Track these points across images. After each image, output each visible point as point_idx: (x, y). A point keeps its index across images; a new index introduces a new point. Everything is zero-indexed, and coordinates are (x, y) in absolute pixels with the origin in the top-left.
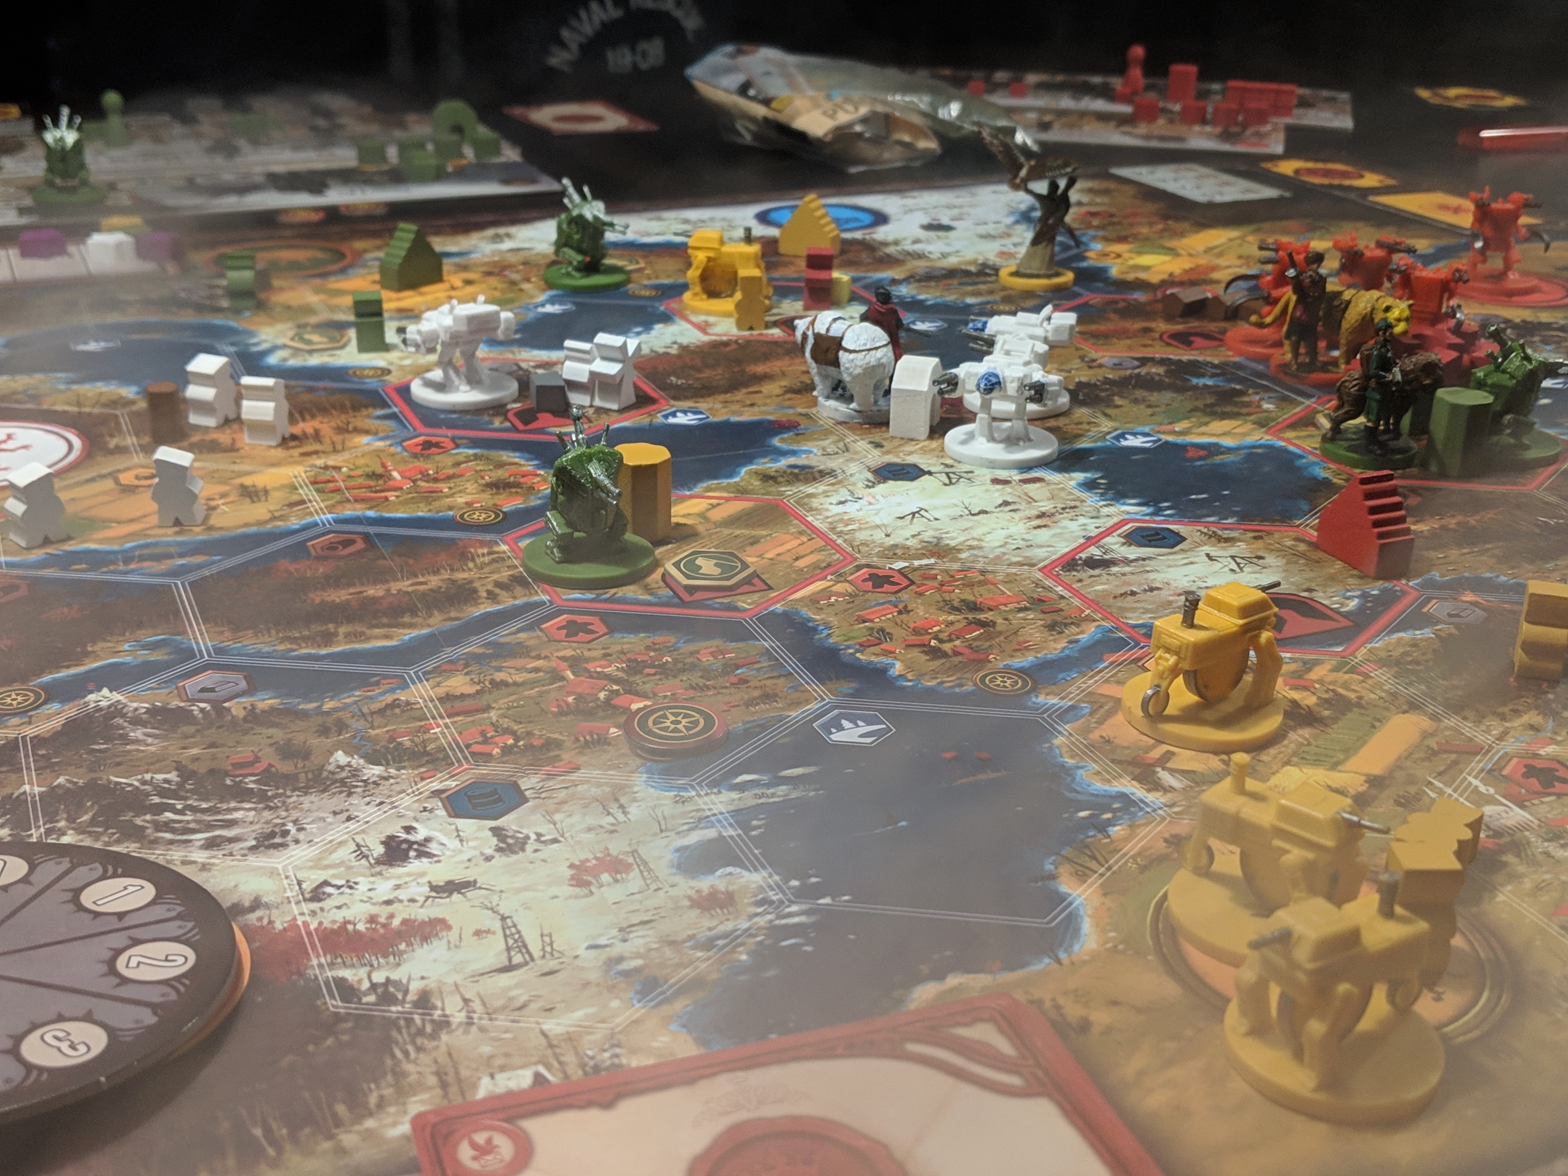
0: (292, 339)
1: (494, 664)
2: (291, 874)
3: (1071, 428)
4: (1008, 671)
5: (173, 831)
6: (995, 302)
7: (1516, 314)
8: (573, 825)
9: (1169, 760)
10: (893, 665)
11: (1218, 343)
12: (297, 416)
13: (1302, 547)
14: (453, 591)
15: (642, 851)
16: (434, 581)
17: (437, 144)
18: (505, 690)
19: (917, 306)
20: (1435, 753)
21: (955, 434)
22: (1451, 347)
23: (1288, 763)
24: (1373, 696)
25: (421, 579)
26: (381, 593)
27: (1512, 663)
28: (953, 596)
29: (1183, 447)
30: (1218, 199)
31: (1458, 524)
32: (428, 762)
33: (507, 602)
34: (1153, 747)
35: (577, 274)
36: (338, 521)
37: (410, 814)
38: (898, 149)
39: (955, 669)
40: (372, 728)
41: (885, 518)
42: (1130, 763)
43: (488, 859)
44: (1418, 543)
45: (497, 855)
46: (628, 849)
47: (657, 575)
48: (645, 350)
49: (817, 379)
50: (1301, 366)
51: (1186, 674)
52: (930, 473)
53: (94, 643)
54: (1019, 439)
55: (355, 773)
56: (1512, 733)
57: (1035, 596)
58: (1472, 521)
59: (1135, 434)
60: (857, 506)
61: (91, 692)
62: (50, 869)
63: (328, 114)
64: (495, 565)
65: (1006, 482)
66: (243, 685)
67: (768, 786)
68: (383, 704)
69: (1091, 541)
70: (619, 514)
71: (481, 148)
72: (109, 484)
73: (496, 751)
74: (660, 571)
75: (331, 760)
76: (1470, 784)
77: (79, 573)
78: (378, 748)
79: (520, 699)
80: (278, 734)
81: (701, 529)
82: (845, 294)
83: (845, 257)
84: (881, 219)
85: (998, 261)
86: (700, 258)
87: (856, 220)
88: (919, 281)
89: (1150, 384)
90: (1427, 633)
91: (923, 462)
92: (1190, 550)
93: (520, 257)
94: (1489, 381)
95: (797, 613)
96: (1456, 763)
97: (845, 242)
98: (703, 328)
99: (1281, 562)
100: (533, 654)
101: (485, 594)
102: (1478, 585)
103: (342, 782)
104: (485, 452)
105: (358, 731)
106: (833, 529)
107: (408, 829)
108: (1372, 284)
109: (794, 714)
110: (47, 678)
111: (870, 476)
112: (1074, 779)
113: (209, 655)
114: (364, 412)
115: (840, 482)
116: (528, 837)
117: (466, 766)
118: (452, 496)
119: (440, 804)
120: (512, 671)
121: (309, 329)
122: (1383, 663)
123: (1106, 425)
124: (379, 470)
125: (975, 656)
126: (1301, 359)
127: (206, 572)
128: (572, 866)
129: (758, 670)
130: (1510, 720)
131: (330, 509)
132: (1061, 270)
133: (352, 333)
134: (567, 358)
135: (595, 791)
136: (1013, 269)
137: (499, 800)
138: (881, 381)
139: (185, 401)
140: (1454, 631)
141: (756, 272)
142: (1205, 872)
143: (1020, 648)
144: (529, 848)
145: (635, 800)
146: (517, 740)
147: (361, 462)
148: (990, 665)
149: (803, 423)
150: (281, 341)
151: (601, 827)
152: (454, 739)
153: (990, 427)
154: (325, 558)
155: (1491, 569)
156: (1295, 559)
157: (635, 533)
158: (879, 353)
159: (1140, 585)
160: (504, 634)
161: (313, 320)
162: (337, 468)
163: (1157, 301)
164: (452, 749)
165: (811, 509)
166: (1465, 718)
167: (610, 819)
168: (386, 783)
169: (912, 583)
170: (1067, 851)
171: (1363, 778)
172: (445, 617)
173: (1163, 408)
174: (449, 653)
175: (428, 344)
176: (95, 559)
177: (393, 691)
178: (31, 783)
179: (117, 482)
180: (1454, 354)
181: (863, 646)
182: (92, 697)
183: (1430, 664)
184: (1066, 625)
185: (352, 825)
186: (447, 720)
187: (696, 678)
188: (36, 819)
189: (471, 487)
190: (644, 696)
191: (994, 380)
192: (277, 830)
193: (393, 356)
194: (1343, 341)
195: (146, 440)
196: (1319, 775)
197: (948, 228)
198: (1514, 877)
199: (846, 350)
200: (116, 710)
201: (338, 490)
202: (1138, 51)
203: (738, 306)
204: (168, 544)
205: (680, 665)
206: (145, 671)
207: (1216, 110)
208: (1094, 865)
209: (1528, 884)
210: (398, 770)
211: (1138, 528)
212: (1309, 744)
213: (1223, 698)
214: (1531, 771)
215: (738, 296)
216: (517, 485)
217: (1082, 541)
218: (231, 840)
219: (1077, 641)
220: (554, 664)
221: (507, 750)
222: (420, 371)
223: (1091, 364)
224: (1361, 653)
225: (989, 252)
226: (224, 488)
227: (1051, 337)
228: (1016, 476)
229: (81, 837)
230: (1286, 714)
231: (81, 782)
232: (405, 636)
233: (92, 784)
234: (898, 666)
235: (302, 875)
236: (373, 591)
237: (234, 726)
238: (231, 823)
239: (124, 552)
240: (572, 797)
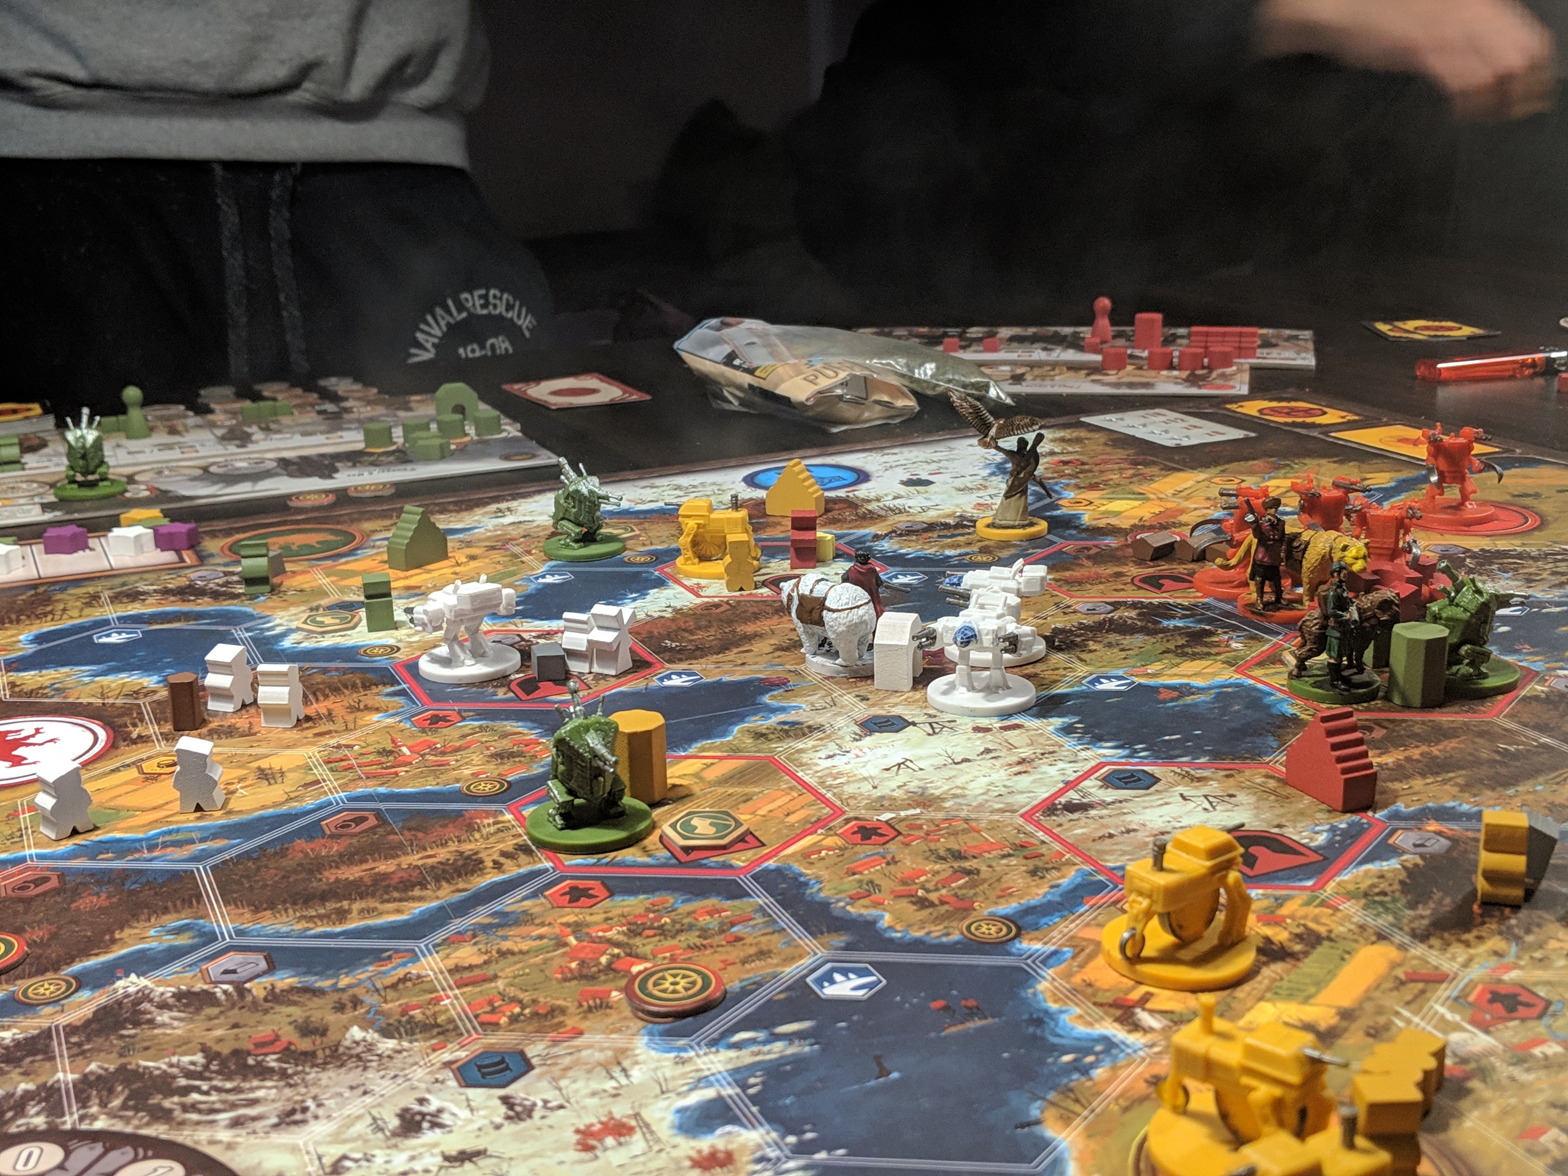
0: (305, 622)
1: (500, 933)
2: (311, 1149)
3: (1049, 675)
4: (993, 918)
5: (200, 1111)
6: (974, 553)
7: (1476, 543)
8: (577, 1091)
9: (1147, 1001)
10: (882, 917)
11: (1187, 585)
12: (311, 697)
13: (1272, 784)
14: (460, 863)
15: (645, 1114)
16: (443, 854)
17: (439, 423)
18: (511, 959)
19: (897, 560)
20: (1402, 983)
21: (937, 685)
22: (1410, 581)
23: (1261, 999)
24: (1342, 929)
25: (430, 853)
26: (392, 868)
27: (1475, 890)
28: (938, 845)
29: (1155, 689)
30: (1185, 442)
31: (1422, 754)
32: (439, 1034)
33: (512, 870)
34: (1132, 989)
35: (576, 545)
36: (351, 799)
37: (423, 1086)
38: (878, 408)
39: (940, 919)
40: (386, 1002)
41: (871, 770)
42: (1111, 1006)
43: (498, 1127)
44: (1382, 775)
45: (506, 1123)
46: (631, 1112)
47: (654, 837)
48: (641, 616)
49: (804, 638)
50: (1266, 605)
51: (1161, 916)
52: (914, 724)
53: (122, 929)
54: (998, 687)
55: (370, 1047)
56: (1477, 960)
57: (1017, 842)
58: (1435, 750)
59: (1109, 678)
60: (845, 759)
61: (120, 978)
62: (84, 1154)
63: (335, 398)
64: (501, 835)
65: (987, 730)
66: (263, 965)
67: (765, 1043)
68: (395, 979)
69: (1070, 785)
70: (616, 779)
71: (482, 426)
72: (133, 773)
73: (504, 1020)
74: (657, 833)
75: (348, 1036)
76: (1436, 1013)
77: (106, 863)
78: (391, 1021)
79: (523, 968)
80: (296, 1012)
81: (696, 789)
82: (830, 553)
83: (830, 515)
84: (862, 476)
85: (976, 513)
86: (691, 524)
87: (840, 478)
88: (901, 535)
89: (1124, 628)
90: (1392, 865)
91: (907, 713)
92: (1166, 790)
93: (521, 530)
94: (1444, 615)
95: (790, 868)
96: (1423, 992)
97: (828, 501)
98: (694, 591)
99: (1252, 799)
100: (537, 921)
101: (491, 864)
102: (1442, 814)
103: (358, 1057)
104: (490, 723)
105: (372, 1006)
106: (822, 783)
107: (422, 1101)
108: (1331, 523)
109: (788, 970)
110: (77, 967)
111: (857, 729)
112: (1057, 1024)
113: (231, 937)
114: (375, 690)
115: (829, 736)
116: (534, 1105)
117: (475, 1036)
118: (458, 768)
119: (451, 1075)
120: (518, 939)
121: (321, 611)
122: (1350, 896)
123: (1082, 670)
124: (389, 746)
125: (960, 904)
126: (1266, 598)
127: (226, 856)
128: (578, 1131)
129: (754, 926)
130: (1475, 947)
131: (343, 787)
132: (1035, 520)
133: (363, 613)
134: (567, 629)
135: (599, 1056)
136: (989, 521)
137: (507, 1068)
138: (864, 637)
139: (203, 688)
140: (1420, 862)
141: (744, 537)
142: (1183, 1111)
143: (1005, 894)
144: (537, 1114)
145: (637, 1063)
146: (523, 1008)
147: (372, 739)
148: (974, 913)
149: (793, 680)
150: (294, 625)
151: (605, 1091)
152: (463, 1010)
153: (969, 677)
154: (340, 836)
155: (1454, 798)
156: (1265, 795)
157: (633, 796)
158: (861, 611)
159: (1117, 827)
160: (509, 903)
161: (325, 602)
162: (350, 747)
163: (1127, 546)
164: (461, 1020)
165: (801, 765)
166: (1431, 947)
167: (613, 1084)
168: (400, 1056)
169: (899, 833)
170: (1052, 1096)
171: (1333, 1011)
172: (453, 888)
173: (1137, 651)
174: (458, 924)
175: (434, 622)
176: (122, 848)
177: (404, 964)
178: (65, 1071)
179: (141, 771)
180: (1413, 588)
181: (854, 899)
182: (120, 984)
183: (1397, 894)
184: (1047, 870)
185: (368, 1099)
186: (457, 991)
187: (693, 938)
188: (70, 1106)
189: (476, 758)
190: (645, 959)
191: (970, 634)
192: (297, 1107)
193: (401, 633)
194: (1305, 580)
195: (168, 727)
196: (1293, 1011)
197: (928, 483)
198: (1480, 1103)
199: (830, 610)
200: (144, 996)
201: (350, 768)
202: (1104, 303)
203: (728, 569)
204: (190, 830)
205: (678, 926)
206: (172, 955)
207: (1182, 355)
208: (1077, 1108)
209: (1494, 1109)
210: (411, 1042)
211: (1115, 771)
212: (1282, 979)
213: (1198, 937)
214: (1496, 997)
215: (728, 559)
216: (520, 754)
217: (1061, 785)
218: (254, 1119)
219: (1057, 886)
220: (557, 930)
221: (514, 1019)
222: (428, 647)
223: (1067, 610)
224: (1331, 887)
225: (966, 504)
226: (242, 772)
227: (1023, 589)
228: (996, 723)
229: (113, 1121)
230: (1260, 951)
231: (112, 1068)
232: (415, 909)
233: (122, 1069)
234: (887, 917)
235: (321, 1150)
236: (385, 867)
237: (255, 1006)
238: (254, 1102)
239: (148, 839)
240: (577, 1063)
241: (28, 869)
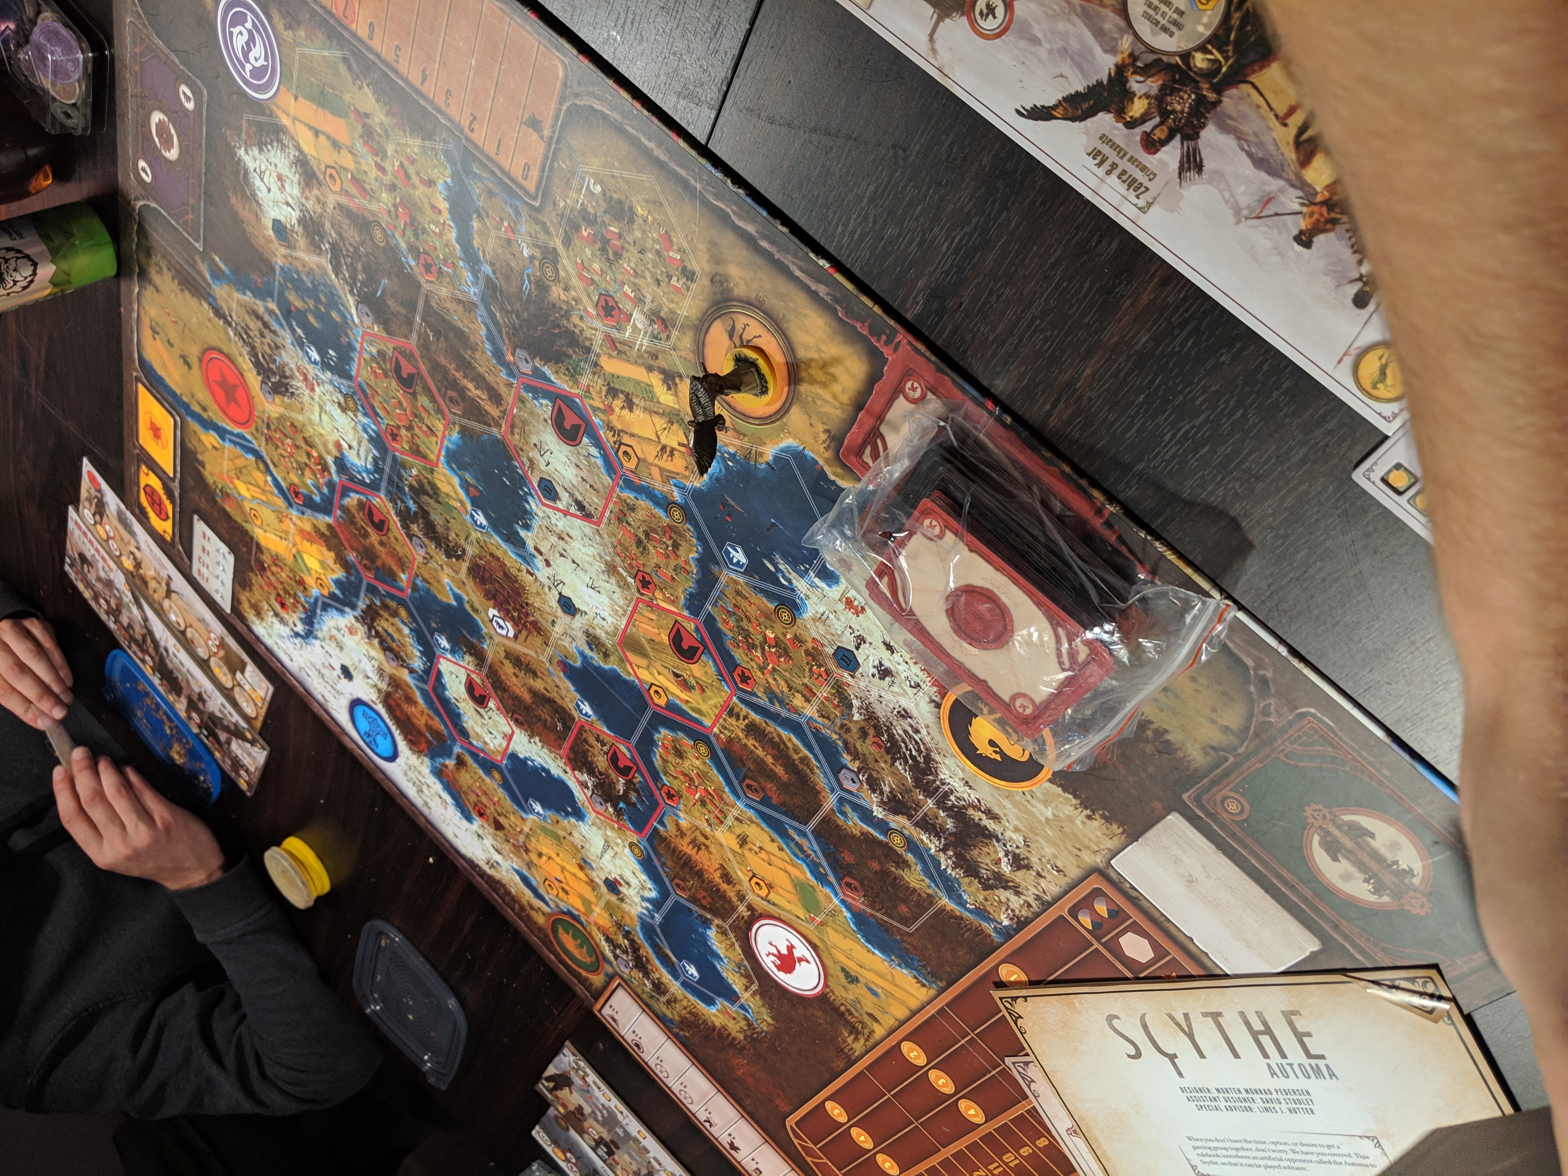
1: (781, 696)
2: (913, 699)
4: (669, 516)
8: (840, 626)
10: (692, 558)
11: (374, 509)
13: (517, 430)
14: (752, 733)
15: (837, 598)
16: (750, 742)
18: (791, 684)
20: (620, 351)
24: (599, 381)
25: (752, 747)
26: (769, 757)
28: (637, 553)
32: (841, 688)
33: (745, 710)
36: (738, 797)
37: (867, 679)
39: (681, 536)
40: (836, 716)
41: (604, 598)
43: (870, 644)
45: (867, 642)
46: (839, 603)
48: (544, 751)
52: (560, 593)
53: (855, 835)
55: (860, 708)
56: (589, 326)
57: (617, 522)
59: (475, 522)
60: (602, 613)
61: (878, 818)
64: (728, 727)
65: (547, 561)
66: (844, 771)
68: (824, 719)
69: (566, 513)
72: (773, 897)
73: (822, 669)
75: (859, 719)
76: (630, 335)
77: (825, 868)
78: (844, 708)
79: (793, 677)
80: (859, 744)
88: (404, 661)
89: (429, 527)
90: (546, 370)
91: (554, 600)
92: (547, 473)
93: (503, 846)
95: (684, 604)
96: (621, 343)
98: (510, 736)
99: (533, 436)
101: (746, 721)
103: (867, 709)
104: (661, 772)
105: (841, 720)
106: (624, 615)
107: (873, 676)
109: (741, 580)
110: (881, 838)
111: (578, 616)
113: (837, 793)
114: (665, 835)
115: (590, 626)
116: (854, 637)
117: (835, 675)
118: (697, 768)
119: (857, 673)
120: (780, 687)
122: (576, 383)
123: (475, 535)
124: (699, 804)
125: (668, 531)
127: (797, 824)
128: (858, 616)
129: (725, 603)
130: (582, 328)
131: (733, 806)
135: (821, 626)
137: (843, 655)
140: (537, 359)
143: (653, 516)
144: (858, 634)
145: (816, 612)
146: (813, 666)
147: (697, 815)
148: (670, 524)
149: (557, 659)
150: (638, 900)
151: (835, 616)
152: (825, 686)
154: (762, 789)
155: (483, 352)
156: (527, 431)
159: (584, 486)
160: (763, 700)
162: (707, 820)
164: (830, 684)
165: (616, 629)
166: (591, 345)
167: (830, 615)
168: (858, 695)
169: (638, 571)
170: (754, 463)
171: (651, 374)
172: (767, 727)
173: (445, 515)
174: (784, 713)
176: (814, 868)
177: (815, 721)
178: (928, 805)
179: (768, 894)
181: (689, 573)
182: (880, 816)
183: (565, 364)
184: (628, 505)
185: (883, 694)
186: (818, 694)
187: (744, 624)
188: (941, 792)
189: (687, 764)
190: (765, 635)
192: (899, 716)
196: (659, 390)
197: (344, 668)
200: (882, 803)
201: (721, 811)
204: (791, 849)
205: (741, 632)
206: (856, 807)
208: (753, 452)
209: (673, 306)
210: (850, 695)
211: (545, 497)
212: (643, 398)
214: (608, 315)
217: (568, 517)
218: (911, 726)
219: (636, 498)
220: (768, 676)
221: (820, 666)
223: (429, 558)
224: (575, 391)
225: (354, 640)
226: (747, 853)
228: (539, 558)
230: (631, 410)
232: (785, 734)
233: (916, 787)
234: (691, 556)
235: (912, 695)
236: (769, 760)
237: (864, 761)
238: (905, 731)
239: (804, 861)
240: (828, 633)
241: (845, 894)
